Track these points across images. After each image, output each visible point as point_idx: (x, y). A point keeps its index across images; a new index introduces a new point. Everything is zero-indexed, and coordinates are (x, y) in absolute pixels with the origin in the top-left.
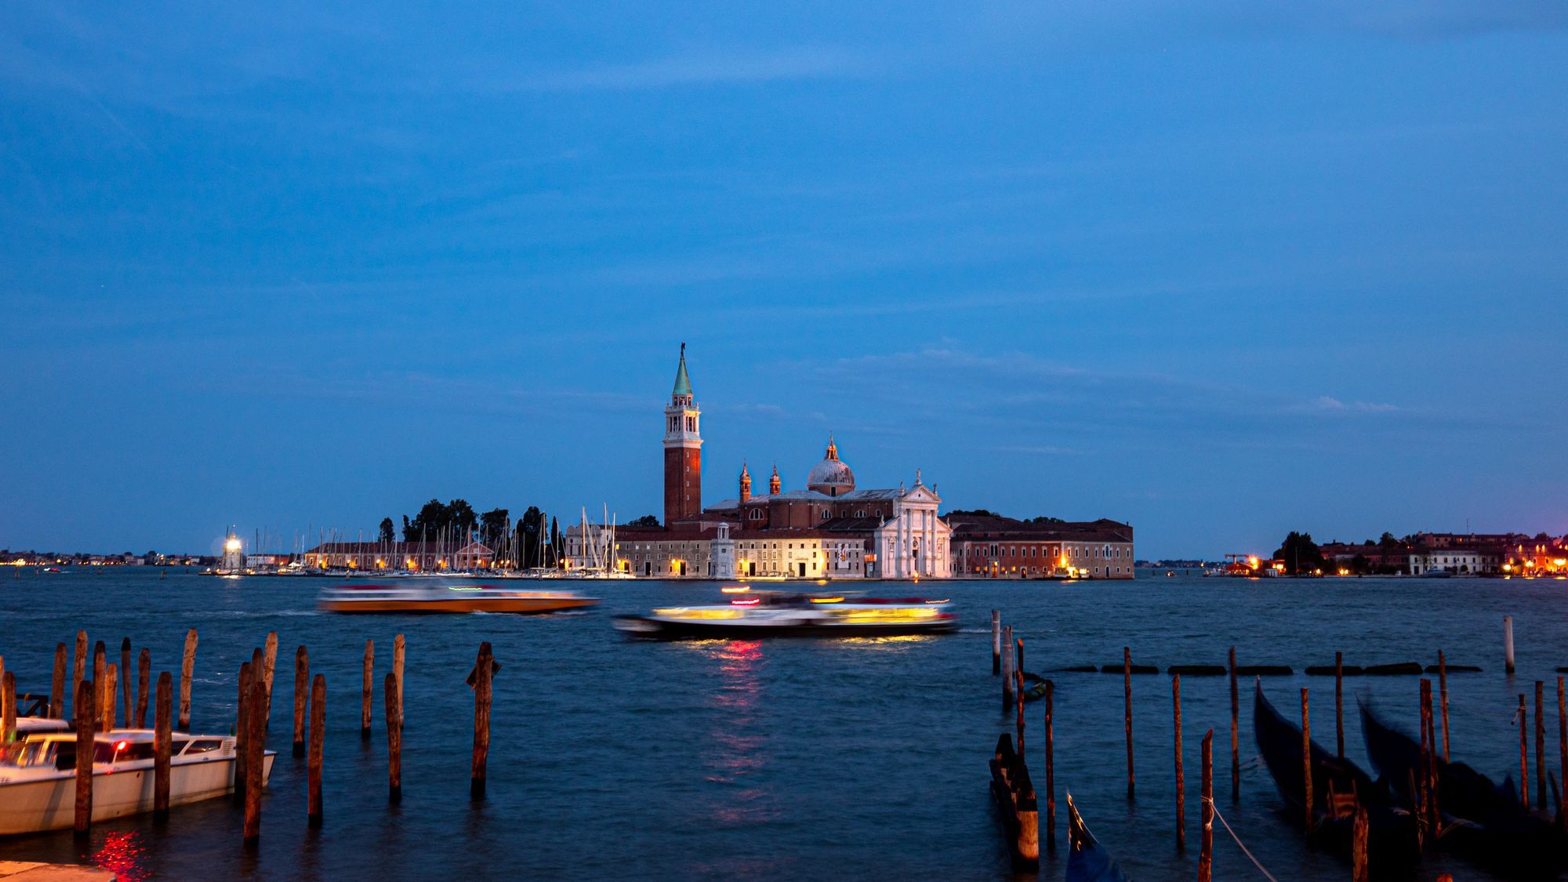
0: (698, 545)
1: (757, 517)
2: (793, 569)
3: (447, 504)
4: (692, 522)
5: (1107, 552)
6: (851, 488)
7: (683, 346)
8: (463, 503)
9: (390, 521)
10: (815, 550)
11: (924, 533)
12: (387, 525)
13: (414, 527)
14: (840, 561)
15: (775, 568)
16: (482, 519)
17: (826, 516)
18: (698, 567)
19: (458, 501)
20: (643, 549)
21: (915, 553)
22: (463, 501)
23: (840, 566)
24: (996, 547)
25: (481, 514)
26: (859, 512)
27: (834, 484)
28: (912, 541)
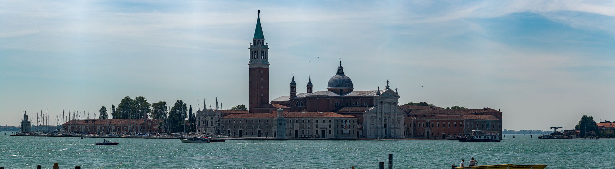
0: (267, 121)
1: (299, 106)
2: (319, 134)
3: (134, 99)
4: (265, 108)
5: (488, 125)
6: (351, 90)
7: (259, 12)
8: (142, 98)
9: (105, 108)
10: (331, 124)
11: (390, 115)
12: (103, 110)
13: (117, 111)
14: (344, 130)
15: (309, 133)
16: (152, 107)
17: (337, 105)
18: (267, 133)
19: (140, 97)
20: (238, 122)
21: (385, 125)
22: (142, 97)
23: (344, 132)
24: (429, 122)
25: (152, 104)
26: (355, 103)
27: (341, 88)
28: (383, 119)
